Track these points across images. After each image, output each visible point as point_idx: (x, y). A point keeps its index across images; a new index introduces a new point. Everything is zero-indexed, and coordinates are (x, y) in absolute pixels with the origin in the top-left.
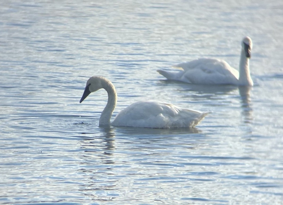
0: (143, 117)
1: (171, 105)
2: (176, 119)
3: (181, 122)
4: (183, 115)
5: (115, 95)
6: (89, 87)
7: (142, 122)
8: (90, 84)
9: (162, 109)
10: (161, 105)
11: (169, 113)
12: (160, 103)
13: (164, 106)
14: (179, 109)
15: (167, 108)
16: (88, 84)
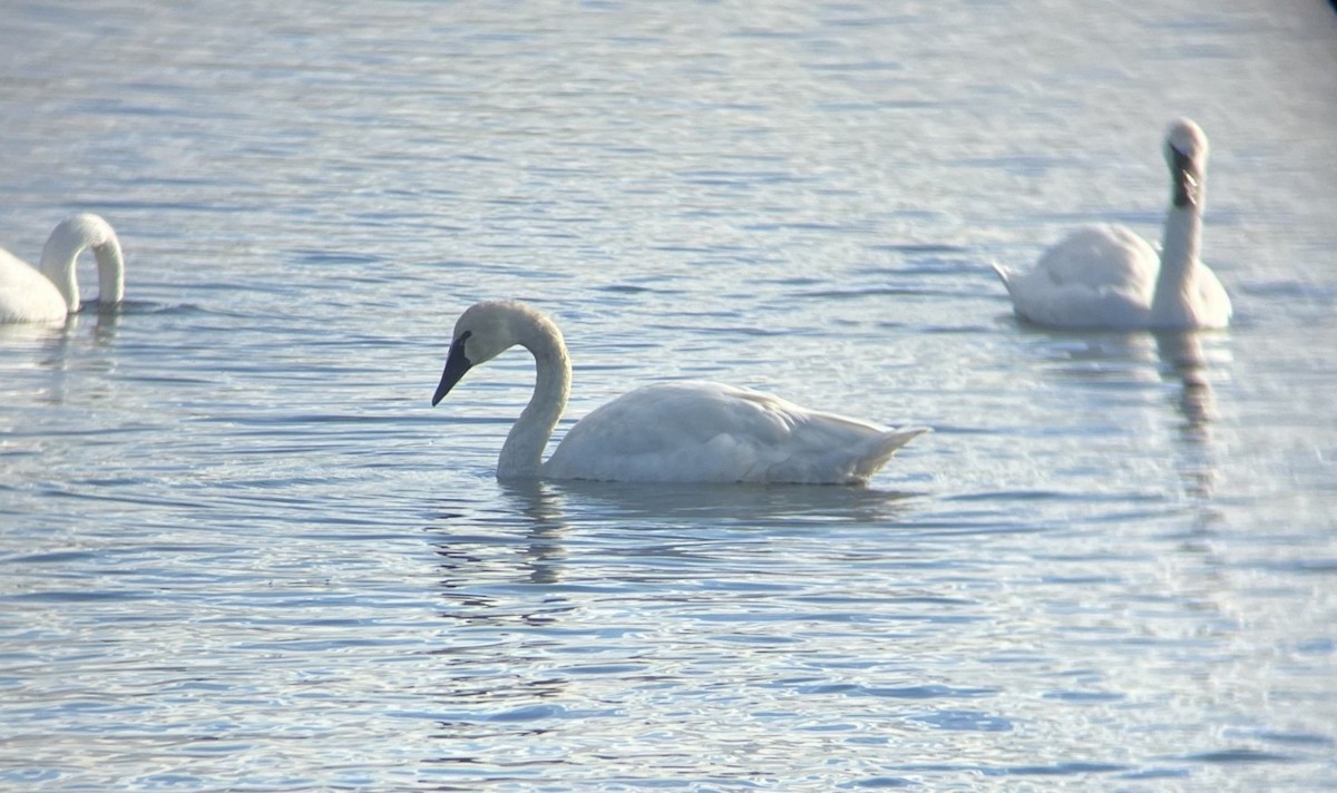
1: (768, 400)
2: (780, 456)
3: (804, 464)
4: (810, 437)
5: (565, 366)
6: (466, 345)
8: (467, 334)
11: (759, 430)
12: (726, 394)
14: (795, 415)
15: (752, 412)
16: (462, 332)
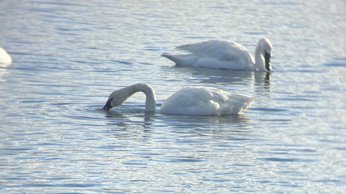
0: (193, 104)
6: (111, 102)
7: (192, 109)
9: (212, 95)
10: (210, 91)
13: (213, 92)
14: (229, 95)
15: (217, 94)
16: (110, 99)
